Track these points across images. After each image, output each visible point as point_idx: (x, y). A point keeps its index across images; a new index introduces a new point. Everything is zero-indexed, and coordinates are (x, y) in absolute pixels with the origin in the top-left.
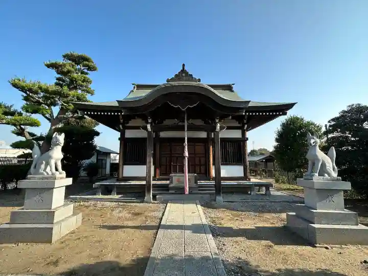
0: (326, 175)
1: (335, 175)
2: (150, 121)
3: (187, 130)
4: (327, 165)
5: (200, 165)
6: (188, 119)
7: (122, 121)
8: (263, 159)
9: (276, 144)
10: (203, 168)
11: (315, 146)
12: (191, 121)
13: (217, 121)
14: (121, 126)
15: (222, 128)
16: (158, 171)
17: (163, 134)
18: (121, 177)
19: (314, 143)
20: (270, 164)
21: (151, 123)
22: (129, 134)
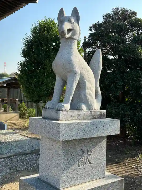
0: (84, 107)
1: (97, 105)
4: (88, 84)
8: (4, 83)
9: (23, 60)
11: (71, 38)
19: (69, 30)
20: (15, 92)
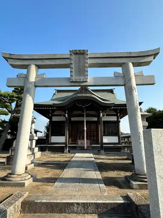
2: (67, 112)
3: (86, 117)
5: (94, 136)
6: (86, 111)
7: (51, 112)
10: (95, 138)
12: (88, 112)
13: (101, 112)
14: (50, 115)
15: (103, 116)
16: (70, 139)
17: (73, 119)
18: (50, 142)
21: (67, 113)
22: (55, 119)
